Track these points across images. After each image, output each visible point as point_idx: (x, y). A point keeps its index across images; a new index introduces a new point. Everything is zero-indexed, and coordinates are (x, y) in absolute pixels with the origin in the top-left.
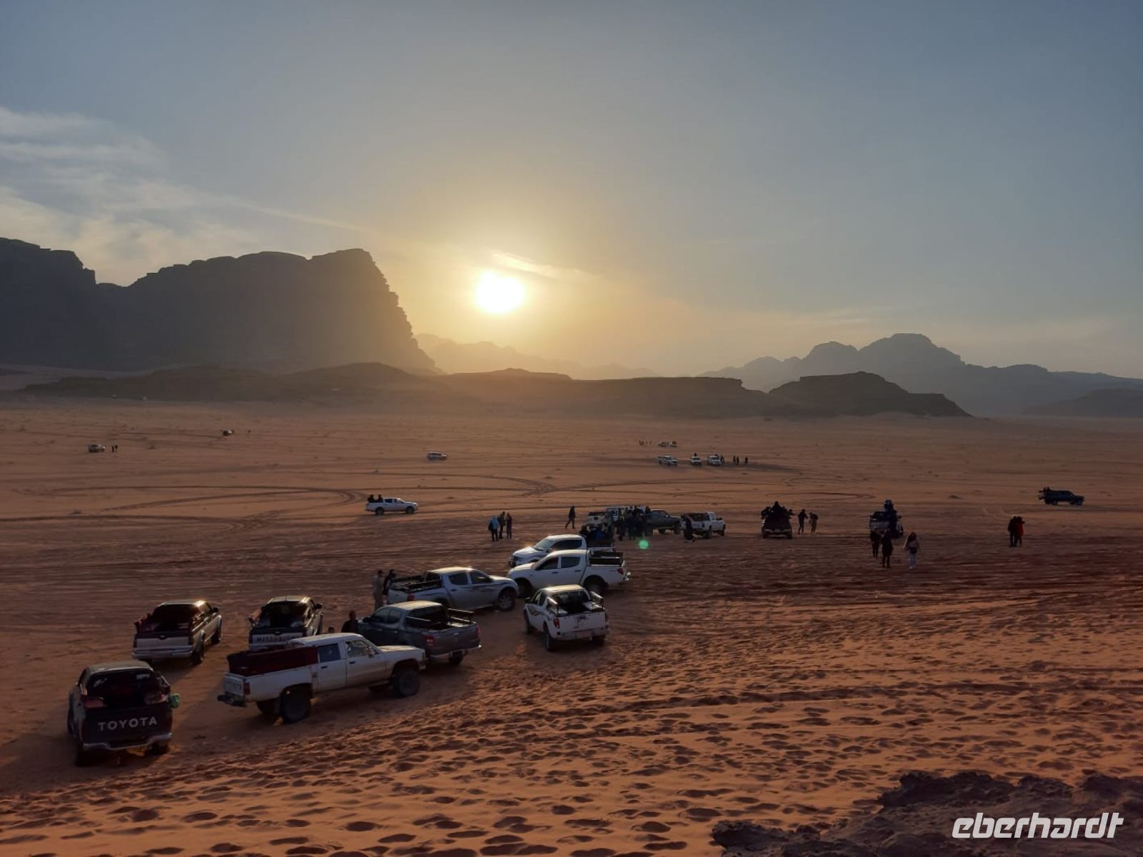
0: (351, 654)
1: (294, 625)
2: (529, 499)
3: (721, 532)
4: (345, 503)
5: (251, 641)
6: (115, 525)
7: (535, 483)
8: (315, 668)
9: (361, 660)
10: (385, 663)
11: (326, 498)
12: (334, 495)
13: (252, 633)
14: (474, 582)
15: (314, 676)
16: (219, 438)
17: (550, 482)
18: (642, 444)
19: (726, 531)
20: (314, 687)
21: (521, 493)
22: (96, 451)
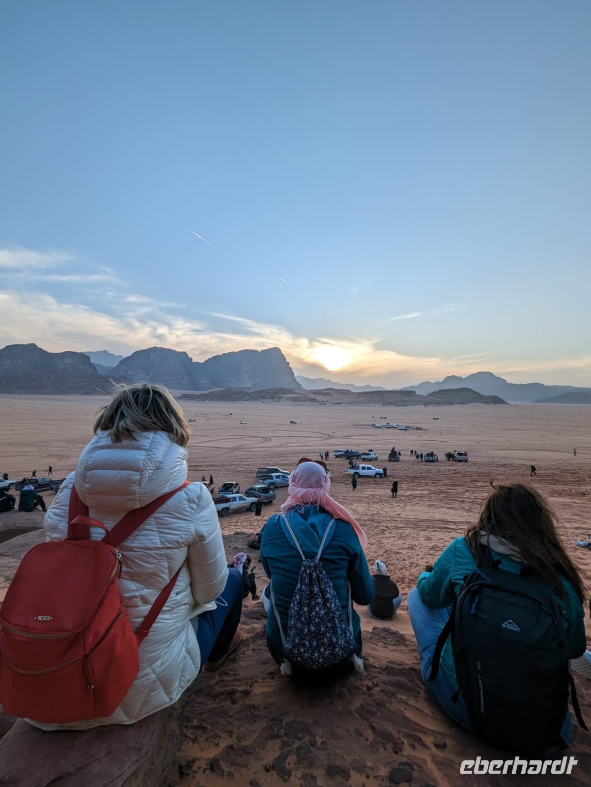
0: (240, 500)
1: (230, 490)
2: (325, 441)
3: (376, 459)
4: (263, 442)
5: (219, 494)
6: (194, 449)
7: (329, 435)
8: (231, 503)
9: (242, 502)
10: (249, 502)
11: (258, 440)
12: (261, 439)
13: (219, 492)
14: (283, 477)
15: (230, 505)
16: (229, 416)
17: (334, 434)
18: (373, 417)
19: (378, 458)
20: (230, 508)
21: (322, 439)
22: (191, 421)
